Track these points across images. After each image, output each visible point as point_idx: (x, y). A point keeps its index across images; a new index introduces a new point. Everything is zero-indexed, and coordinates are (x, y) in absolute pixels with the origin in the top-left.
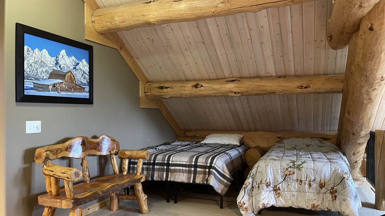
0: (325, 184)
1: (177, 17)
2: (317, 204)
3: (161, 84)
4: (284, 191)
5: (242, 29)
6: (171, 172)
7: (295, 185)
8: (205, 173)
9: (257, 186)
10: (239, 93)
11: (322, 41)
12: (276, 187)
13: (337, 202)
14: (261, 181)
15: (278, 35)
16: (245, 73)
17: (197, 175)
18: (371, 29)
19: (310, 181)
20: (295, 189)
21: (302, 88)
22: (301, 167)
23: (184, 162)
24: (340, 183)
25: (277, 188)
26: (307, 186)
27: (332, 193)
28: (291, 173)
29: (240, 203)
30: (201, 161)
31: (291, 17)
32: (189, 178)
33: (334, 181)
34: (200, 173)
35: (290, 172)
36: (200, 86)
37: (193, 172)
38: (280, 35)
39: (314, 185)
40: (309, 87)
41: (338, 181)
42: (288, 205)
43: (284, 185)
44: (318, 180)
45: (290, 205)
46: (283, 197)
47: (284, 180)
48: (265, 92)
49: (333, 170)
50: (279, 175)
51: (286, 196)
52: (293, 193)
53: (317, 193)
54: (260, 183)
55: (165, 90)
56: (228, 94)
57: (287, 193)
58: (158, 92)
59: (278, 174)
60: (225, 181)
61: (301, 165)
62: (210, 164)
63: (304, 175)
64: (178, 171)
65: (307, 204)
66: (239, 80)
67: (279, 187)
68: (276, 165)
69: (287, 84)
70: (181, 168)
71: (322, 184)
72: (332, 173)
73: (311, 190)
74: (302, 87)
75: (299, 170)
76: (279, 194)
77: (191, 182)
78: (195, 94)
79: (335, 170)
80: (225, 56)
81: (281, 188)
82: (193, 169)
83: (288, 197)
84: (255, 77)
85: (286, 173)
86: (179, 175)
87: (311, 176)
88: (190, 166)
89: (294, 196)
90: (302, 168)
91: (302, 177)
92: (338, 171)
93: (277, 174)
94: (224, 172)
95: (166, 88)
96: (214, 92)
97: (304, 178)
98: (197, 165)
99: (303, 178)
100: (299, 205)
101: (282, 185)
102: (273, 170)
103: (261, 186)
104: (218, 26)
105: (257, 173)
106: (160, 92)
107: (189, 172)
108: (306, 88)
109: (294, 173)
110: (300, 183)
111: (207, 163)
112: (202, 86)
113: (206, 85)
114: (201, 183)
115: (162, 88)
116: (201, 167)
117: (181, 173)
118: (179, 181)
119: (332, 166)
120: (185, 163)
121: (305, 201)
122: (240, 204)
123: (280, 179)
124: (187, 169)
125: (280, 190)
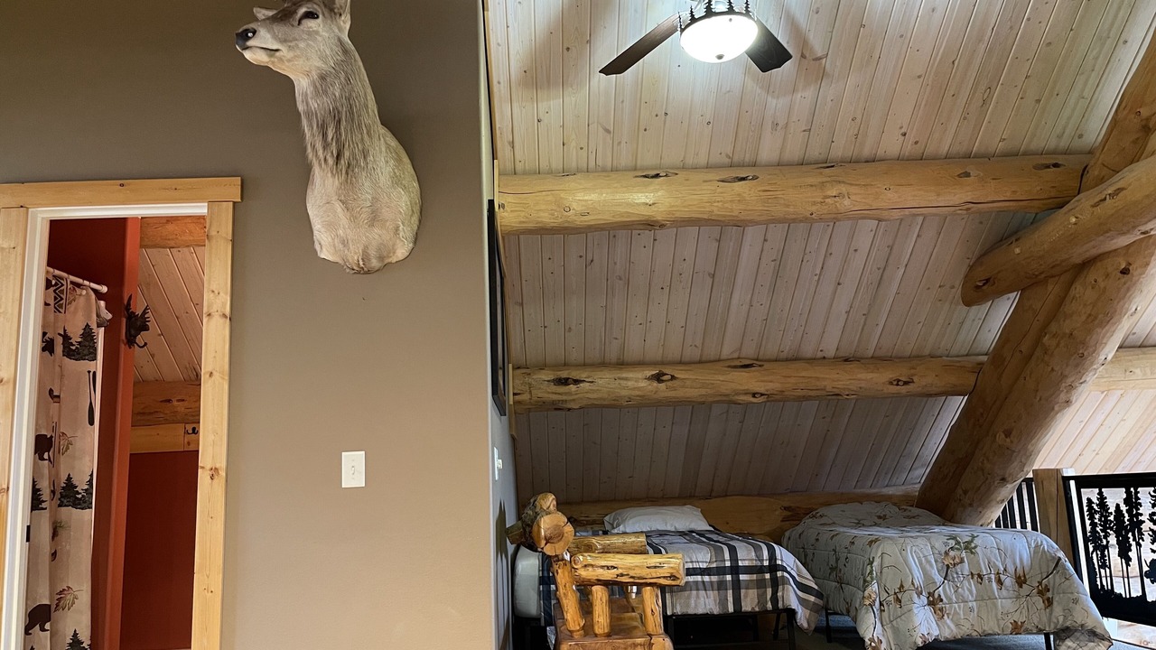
0: (1024, 576)
1: (724, 216)
2: (1021, 620)
3: (559, 373)
4: (950, 602)
5: (813, 253)
6: (671, 592)
7: (970, 585)
8: (760, 584)
9: (891, 598)
10: (762, 395)
11: (953, 287)
12: (933, 596)
13: (1057, 610)
14: (902, 586)
15: (879, 269)
16: (771, 349)
17: (743, 591)
18: (1125, 272)
19: (998, 573)
20: (972, 596)
21: (897, 385)
22: (973, 545)
23: (702, 562)
24: (1054, 569)
25: (936, 596)
26: (994, 585)
27: (1040, 593)
28: (957, 560)
29: (872, 640)
30: (746, 556)
31: (918, 236)
32: (723, 602)
33: (1040, 568)
34: (749, 585)
35: (954, 559)
36: (669, 377)
37: (729, 585)
38: (881, 271)
39: (1008, 581)
40: (913, 382)
41: (1048, 566)
42: (962, 632)
43: (948, 589)
44: (1011, 569)
45: (968, 632)
46: (951, 617)
47: (945, 579)
48: (819, 393)
49: (1033, 546)
50: (933, 568)
51: (956, 613)
52: (970, 604)
53: (1017, 598)
54: (897, 590)
55: (573, 388)
56: (737, 397)
57: (956, 605)
58: (553, 393)
59: (931, 565)
60: (812, 599)
61: (972, 541)
62: (770, 560)
63: (984, 563)
64: (694, 587)
65: (1002, 623)
66: (760, 366)
67: (940, 596)
68: (922, 546)
69: (870, 376)
70: (699, 578)
71: (1020, 577)
72: (1032, 552)
73: (1004, 592)
74: (899, 381)
75: (972, 553)
76: (941, 610)
77: (731, 609)
78: (656, 396)
79: (1037, 546)
80: (745, 307)
81: (943, 597)
82: (729, 577)
83: (962, 613)
84: (787, 360)
85: (946, 563)
86: (698, 596)
87: (997, 563)
88: (720, 571)
89: (971, 610)
90: (976, 547)
91: (981, 568)
92: (1044, 547)
93: (928, 567)
94: (803, 577)
95: (577, 382)
96: (703, 391)
97: (986, 569)
98: (738, 566)
99: (983, 568)
100: (985, 628)
101: (944, 590)
102: (919, 558)
103: (904, 597)
104: (765, 240)
105: (885, 570)
106: (559, 394)
107: (721, 586)
108: (906, 383)
109: (962, 561)
110: (980, 580)
111: (763, 560)
112: (673, 378)
113: (682, 376)
114: (757, 609)
115: (564, 382)
116: (749, 570)
117: (700, 592)
118: (701, 611)
119: (1029, 539)
120: (705, 566)
121: (996, 616)
122: (873, 645)
123: (939, 579)
124: (714, 578)
125: (942, 600)
